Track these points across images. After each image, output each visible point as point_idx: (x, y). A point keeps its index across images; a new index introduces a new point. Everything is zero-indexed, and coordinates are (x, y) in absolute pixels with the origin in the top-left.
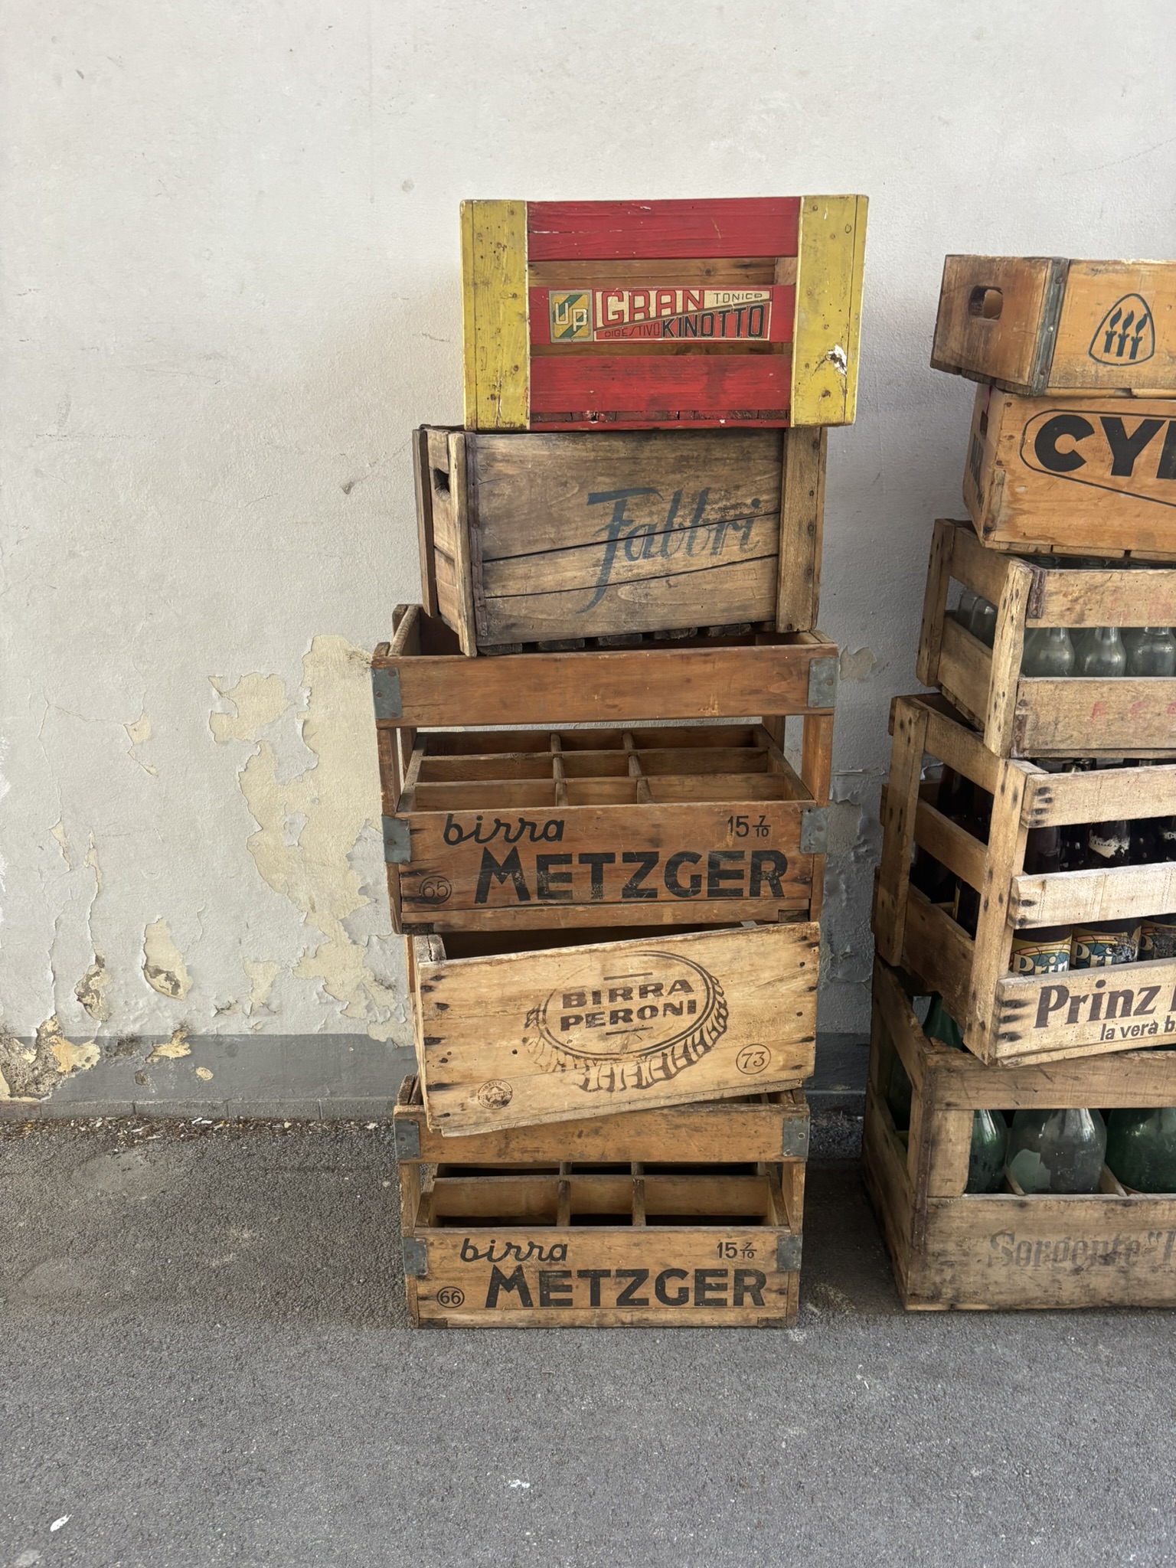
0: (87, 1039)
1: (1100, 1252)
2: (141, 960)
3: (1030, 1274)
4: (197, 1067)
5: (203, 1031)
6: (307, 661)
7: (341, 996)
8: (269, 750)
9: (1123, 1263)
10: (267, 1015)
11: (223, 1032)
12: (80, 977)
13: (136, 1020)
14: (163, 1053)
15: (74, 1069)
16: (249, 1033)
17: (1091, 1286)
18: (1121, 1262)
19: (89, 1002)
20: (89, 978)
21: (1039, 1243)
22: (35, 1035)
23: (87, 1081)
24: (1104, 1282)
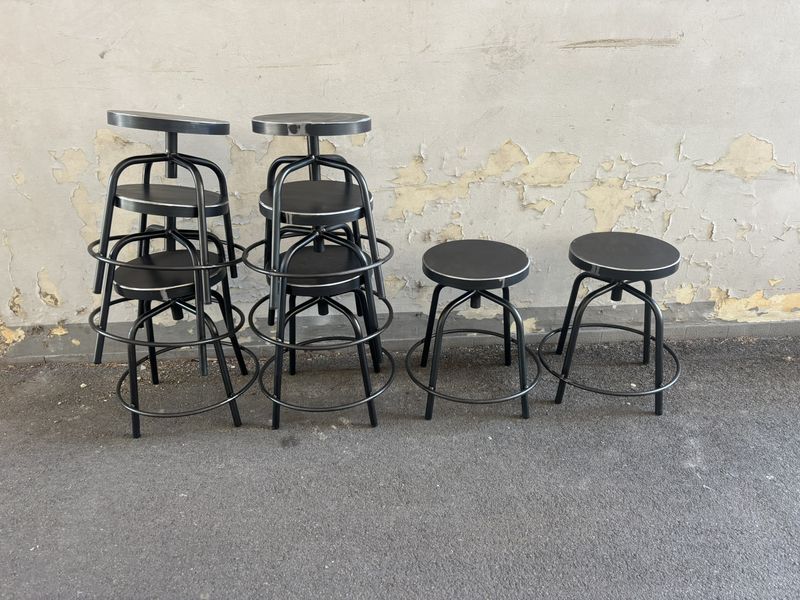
0: (18, 327)
2: (38, 288)
4: (72, 339)
5: (73, 322)
6: (95, 141)
8: (82, 186)
11: (83, 322)
12: (9, 298)
13: (40, 317)
14: (55, 333)
19: (16, 310)
20: (14, 298)
23: (21, 347)
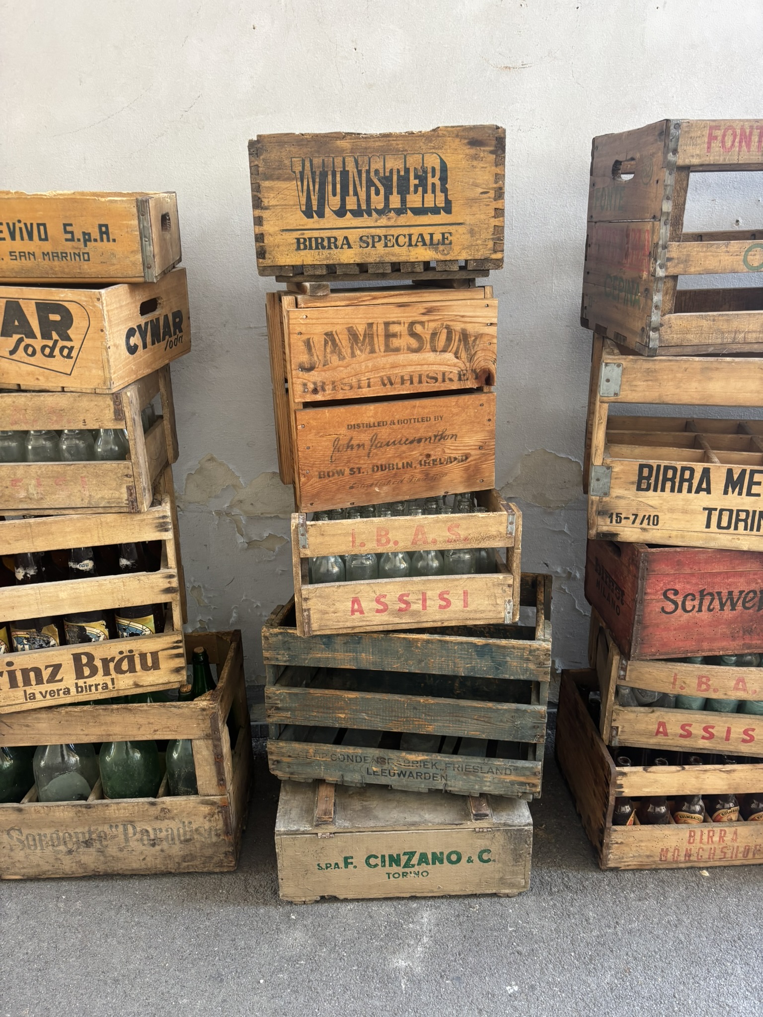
1: (81, 839)
3: (39, 855)
9: (99, 846)
17: (82, 862)
18: (97, 845)
21: (39, 835)
24: (90, 859)
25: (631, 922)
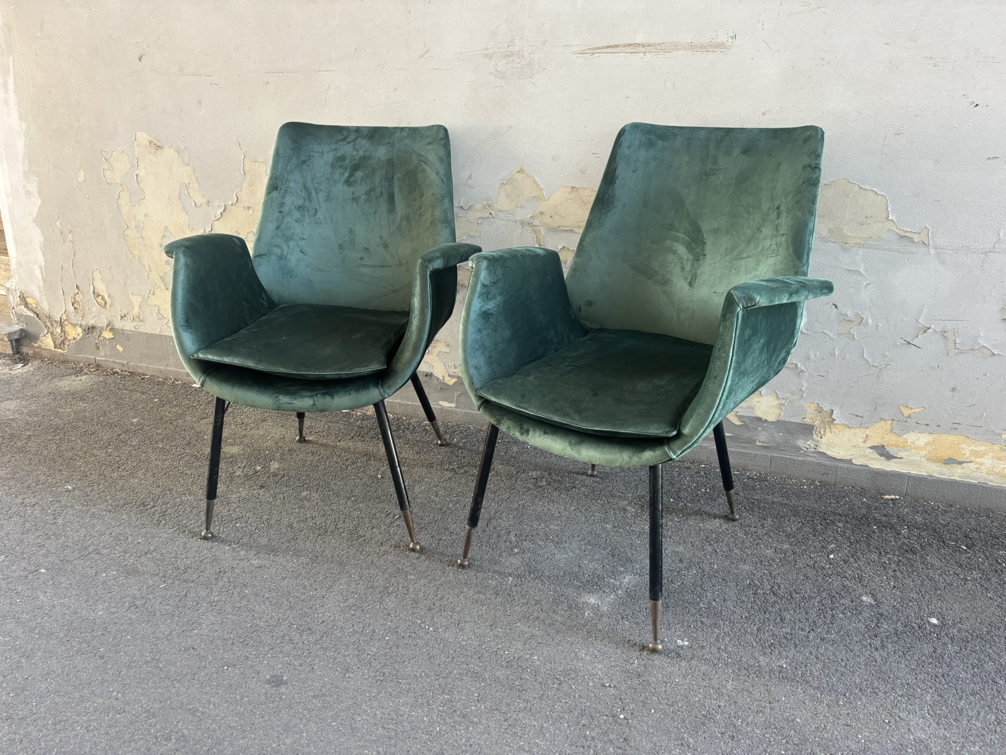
2: (92, 288)
4: (116, 345)
5: (117, 327)
6: (135, 144)
7: (165, 316)
8: (125, 188)
10: (139, 322)
11: (125, 328)
12: (72, 294)
13: (93, 318)
14: (104, 336)
15: (74, 339)
16: (134, 330)
19: (76, 307)
20: (75, 295)
22: (59, 320)
23: (80, 344)
25: (828, 632)
